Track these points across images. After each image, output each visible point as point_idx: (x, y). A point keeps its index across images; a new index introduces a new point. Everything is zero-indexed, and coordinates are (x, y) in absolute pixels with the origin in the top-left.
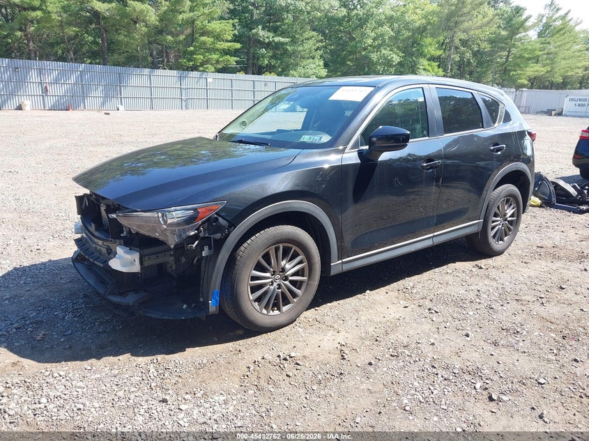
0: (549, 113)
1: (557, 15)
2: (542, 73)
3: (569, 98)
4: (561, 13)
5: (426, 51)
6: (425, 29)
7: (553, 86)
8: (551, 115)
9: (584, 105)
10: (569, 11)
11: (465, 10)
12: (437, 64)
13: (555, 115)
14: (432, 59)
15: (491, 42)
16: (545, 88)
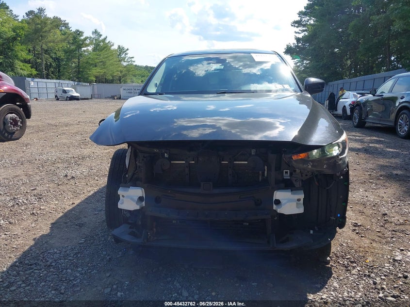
0: (113, 98)
1: (101, 39)
2: (102, 73)
3: (122, 88)
4: (102, 38)
5: (20, 55)
6: (14, 39)
7: (107, 81)
8: (114, 99)
9: (131, 93)
10: (106, 37)
11: (46, 29)
12: (30, 65)
13: (117, 99)
14: (26, 61)
15: (66, 52)
16: (102, 82)
